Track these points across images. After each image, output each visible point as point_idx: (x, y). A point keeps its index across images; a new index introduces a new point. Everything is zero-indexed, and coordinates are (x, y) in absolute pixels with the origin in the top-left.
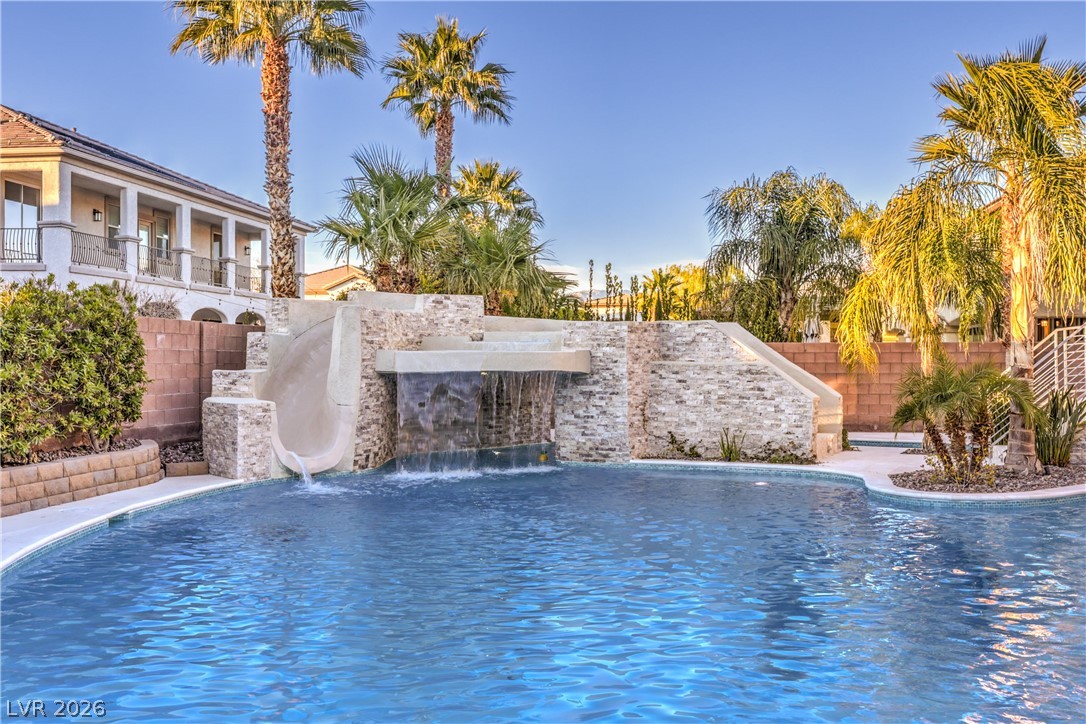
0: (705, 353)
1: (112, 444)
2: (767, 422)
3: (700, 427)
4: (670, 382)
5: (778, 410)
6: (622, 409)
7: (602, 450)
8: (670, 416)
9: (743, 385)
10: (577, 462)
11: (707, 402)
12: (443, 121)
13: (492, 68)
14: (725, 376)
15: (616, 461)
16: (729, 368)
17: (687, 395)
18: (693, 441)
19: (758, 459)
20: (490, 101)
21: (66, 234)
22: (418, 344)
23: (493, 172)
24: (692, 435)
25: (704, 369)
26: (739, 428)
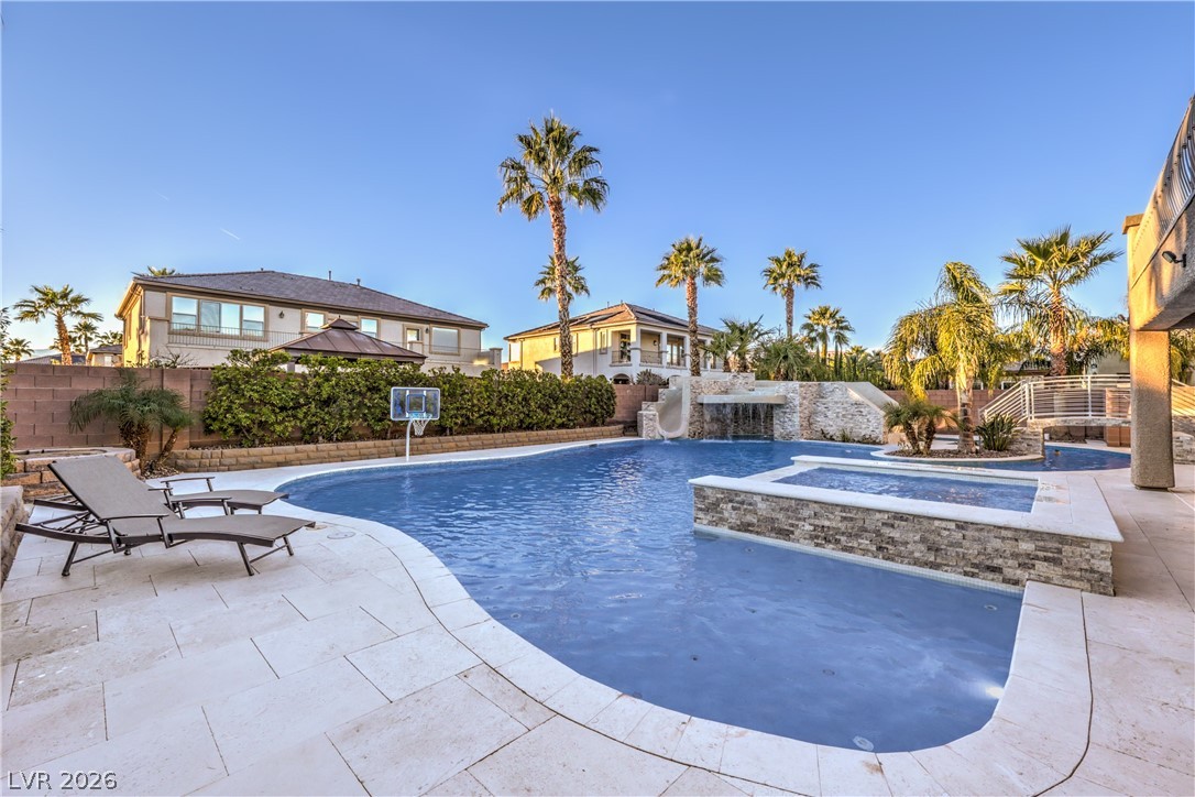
0: (838, 396)
1: (603, 424)
2: (864, 426)
3: (834, 428)
4: (821, 408)
5: (868, 420)
6: (796, 419)
7: (789, 435)
8: (821, 423)
9: (853, 410)
10: (780, 440)
11: (837, 417)
12: (789, 292)
13: (812, 266)
14: (845, 405)
15: (795, 439)
16: (847, 402)
17: (829, 414)
18: (831, 433)
19: (859, 442)
20: (810, 280)
21: (638, 352)
22: (726, 392)
23: (827, 310)
24: (832, 430)
25: (836, 403)
26: (852, 428)
